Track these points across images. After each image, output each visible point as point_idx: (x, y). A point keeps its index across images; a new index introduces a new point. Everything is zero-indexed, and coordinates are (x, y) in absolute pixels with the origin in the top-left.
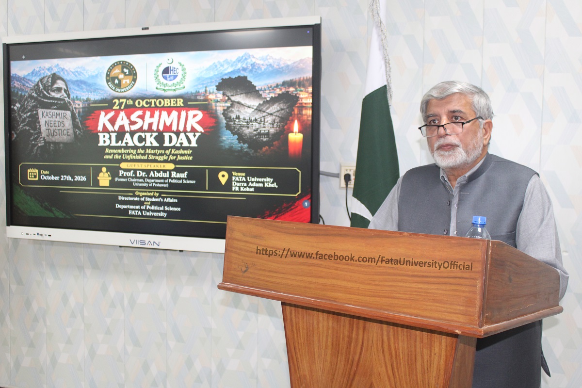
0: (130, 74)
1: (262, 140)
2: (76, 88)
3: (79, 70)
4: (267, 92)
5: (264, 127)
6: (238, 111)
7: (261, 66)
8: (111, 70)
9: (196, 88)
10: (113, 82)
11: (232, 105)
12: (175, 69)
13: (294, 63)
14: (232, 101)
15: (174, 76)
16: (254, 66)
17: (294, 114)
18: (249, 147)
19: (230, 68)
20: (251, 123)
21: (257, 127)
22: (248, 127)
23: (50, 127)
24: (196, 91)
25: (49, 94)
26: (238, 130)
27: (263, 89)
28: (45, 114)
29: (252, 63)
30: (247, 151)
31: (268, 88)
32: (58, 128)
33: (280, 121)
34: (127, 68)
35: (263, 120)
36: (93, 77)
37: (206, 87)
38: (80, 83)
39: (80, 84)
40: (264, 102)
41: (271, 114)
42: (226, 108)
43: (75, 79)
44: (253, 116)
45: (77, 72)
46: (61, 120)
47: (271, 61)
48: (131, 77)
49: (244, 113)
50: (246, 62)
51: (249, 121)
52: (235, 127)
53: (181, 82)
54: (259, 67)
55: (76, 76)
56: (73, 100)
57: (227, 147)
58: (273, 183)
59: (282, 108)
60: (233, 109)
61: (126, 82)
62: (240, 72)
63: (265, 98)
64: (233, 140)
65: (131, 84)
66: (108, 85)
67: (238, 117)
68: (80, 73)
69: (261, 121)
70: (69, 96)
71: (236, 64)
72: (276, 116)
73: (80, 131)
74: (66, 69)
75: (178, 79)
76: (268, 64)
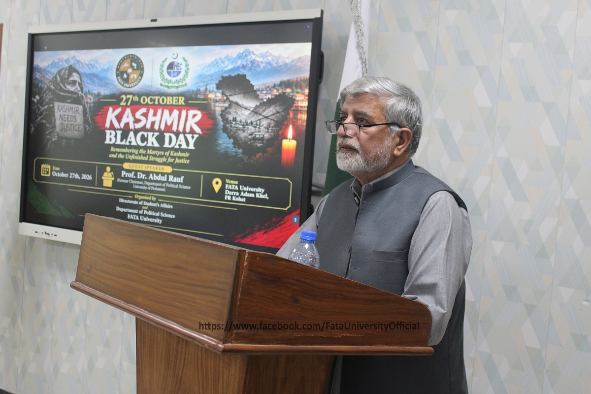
0: (138, 69)
1: (257, 146)
2: (89, 82)
3: (92, 63)
4: (264, 92)
5: (260, 132)
6: (235, 112)
7: (261, 64)
8: (121, 63)
9: (197, 85)
10: (122, 77)
11: (230, 105)
12: (179, 65)
13: (293, 61)
14: (230, 101)
15: (178, 72)
16: (254, 63)
17: (290, 118)
18: (243, 153)
19: (230, 65)
20: (247, 127)
21: (253, 131)
22: (244, 131)
23: (63, 122)
24: (197, 89)
25: (65, 86)
26: (234, 133)
27: (260, 89)
28: (60, 108)
29: (252, 60)
30: (241, 157)
31: (266, 88)
32: (71, 123)
33: (275, 125)
34: (135, 63)
35: (258, 123)
36: (104, 70)
37: (206, 85)
38: (93, 76)
39: (92, 78)
40: (261, 103)
41: (267, 118)
42: (224, 109)
43: (88, 72)
44: (249, 119)
45: (91, 64)
46: (73, 115)
47: (270, 58)
48: (138, 72)
49: (241, 115)
50: (246, 58)
51: (245, 124)
52: (231, 130)
53: (183, 79)
54: (258, 65)
55: (90, 69)
56: (86, 95)
57: (222, 151)
58: (264, 194)
59: (278, 111)
60: (231, 111)
61: (134, 77)
62: (239, 70)
63: (262, 99)
64: (228, 144)
65: (138, 80)
66: (118, 79)
67: (235, 120)
68: (93, 66)
69: (257, 125)
70: (82, 89)
71: (237, 62)
72: (272, 120)
73: (90, 127)
74: (82, 61)
75: (181, 76)
76: (267, 62)
